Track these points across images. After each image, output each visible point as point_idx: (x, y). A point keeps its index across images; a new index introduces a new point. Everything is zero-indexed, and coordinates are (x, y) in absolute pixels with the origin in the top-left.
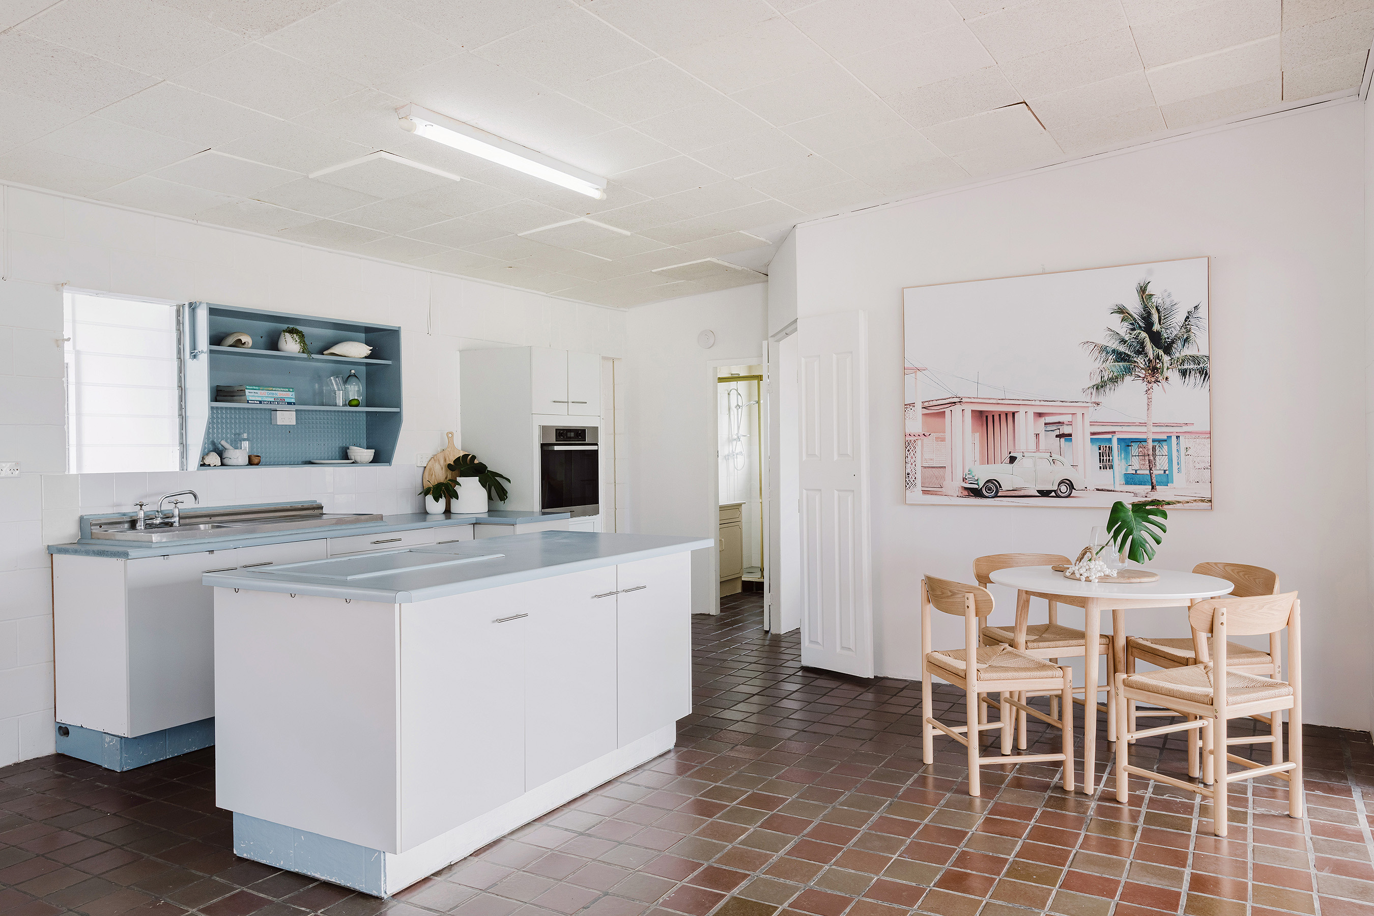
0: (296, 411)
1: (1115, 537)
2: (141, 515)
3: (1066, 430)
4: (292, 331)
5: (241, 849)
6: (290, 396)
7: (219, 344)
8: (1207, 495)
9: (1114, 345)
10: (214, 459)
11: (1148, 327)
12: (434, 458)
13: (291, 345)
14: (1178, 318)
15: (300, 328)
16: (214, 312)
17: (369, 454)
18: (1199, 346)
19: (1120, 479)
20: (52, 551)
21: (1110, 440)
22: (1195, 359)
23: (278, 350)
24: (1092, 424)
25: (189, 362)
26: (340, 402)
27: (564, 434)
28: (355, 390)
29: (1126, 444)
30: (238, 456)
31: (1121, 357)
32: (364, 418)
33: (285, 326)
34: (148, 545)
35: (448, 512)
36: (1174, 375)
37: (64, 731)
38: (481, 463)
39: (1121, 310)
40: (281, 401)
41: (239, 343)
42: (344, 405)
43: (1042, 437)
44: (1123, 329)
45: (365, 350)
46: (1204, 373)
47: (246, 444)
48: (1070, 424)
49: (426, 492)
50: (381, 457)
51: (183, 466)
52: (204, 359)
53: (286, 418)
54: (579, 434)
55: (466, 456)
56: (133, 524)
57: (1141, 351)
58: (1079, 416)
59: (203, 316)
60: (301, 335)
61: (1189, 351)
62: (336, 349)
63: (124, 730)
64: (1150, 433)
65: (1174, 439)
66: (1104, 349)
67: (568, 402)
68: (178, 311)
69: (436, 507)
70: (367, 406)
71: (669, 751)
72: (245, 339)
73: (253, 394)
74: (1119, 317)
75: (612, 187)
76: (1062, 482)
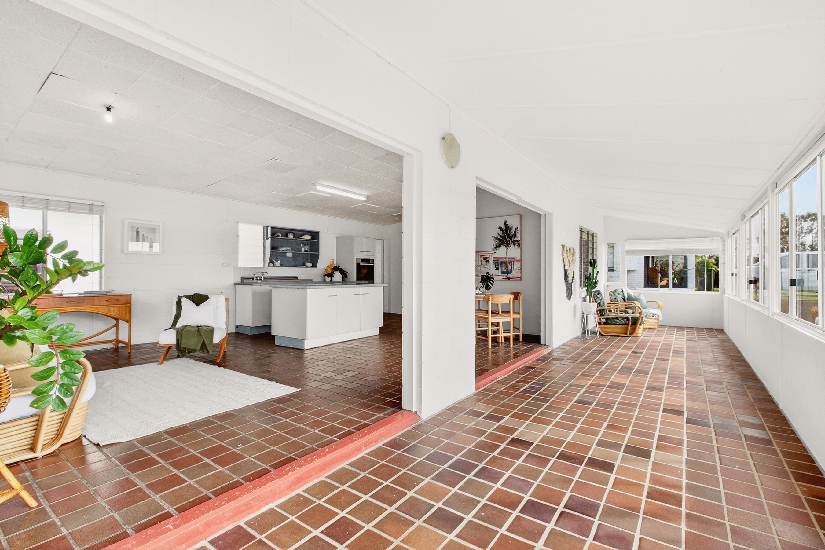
0: (292, 253)
1: (482, 284)
2: (255, 277)
3: (488, 259)
4: (291, 233)
5: (276, 343)
6: (290, 249)
7: (273, 236)
8: (520, 276)
9: (499, 237)
10: (272, 265)
11: (507, 233)
12: (328, 267)
13: (291, 236)
14: (513, 231)
15: (293, 232)
16: (272, 228)
17: (310, 265)
18: (518, 238)
19: (500, 272)
20: (235, 284)
21: (498, 262)
22: (517, 241)
23: (288, 237)
24: (494, 258)
25: (266, 240)
26: (303, 251)
27: (363, 260)
28: (307, 248)
29: (502, 263)
30: (277, 264)
31: (500, 240)
32: (310, 255)
33: (289, 231)
34: (257, 283)
35: (331, 280)
36: (512, 245)
37: (237, 326)
38: (341, 268)
39: (500, 228)
40: (288, 250)
41: (278, 236)
42: (304, 252)
43: (482, 261)
44: (501, 233)
45: (310, 237)
46: (519, 244)
47: (279, 261)
48: (489, 258)
49: (325, 275)
50: (314, 266)
51: (264, 266)
52: (270, 239)
53: (289, 255)
54: (367, 261)
55: (337, 266)
56: (253, 279)
57: (505, 239)
58: (491, 256)
59: (269, 229)
60: (294, 234)
61: (516, 239)
62: (303, 237)
63: (251, 325)
64: (507, 260)
65: (512, 262)
66: (496, 238)
67: (365, 252)
68: (264, 228)
69: (328, 279)
70: (310, 252)
71: (377, 335)
72: (280, 235)
73: (281, 249)
74: (500, 230)
75: (368, 197)
76: (487, 273)
